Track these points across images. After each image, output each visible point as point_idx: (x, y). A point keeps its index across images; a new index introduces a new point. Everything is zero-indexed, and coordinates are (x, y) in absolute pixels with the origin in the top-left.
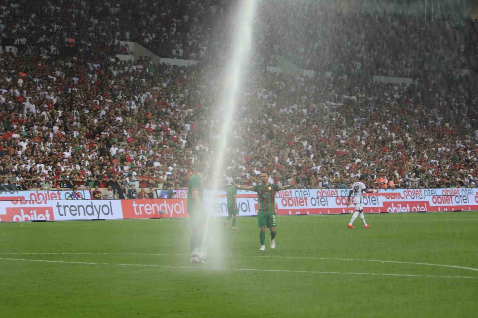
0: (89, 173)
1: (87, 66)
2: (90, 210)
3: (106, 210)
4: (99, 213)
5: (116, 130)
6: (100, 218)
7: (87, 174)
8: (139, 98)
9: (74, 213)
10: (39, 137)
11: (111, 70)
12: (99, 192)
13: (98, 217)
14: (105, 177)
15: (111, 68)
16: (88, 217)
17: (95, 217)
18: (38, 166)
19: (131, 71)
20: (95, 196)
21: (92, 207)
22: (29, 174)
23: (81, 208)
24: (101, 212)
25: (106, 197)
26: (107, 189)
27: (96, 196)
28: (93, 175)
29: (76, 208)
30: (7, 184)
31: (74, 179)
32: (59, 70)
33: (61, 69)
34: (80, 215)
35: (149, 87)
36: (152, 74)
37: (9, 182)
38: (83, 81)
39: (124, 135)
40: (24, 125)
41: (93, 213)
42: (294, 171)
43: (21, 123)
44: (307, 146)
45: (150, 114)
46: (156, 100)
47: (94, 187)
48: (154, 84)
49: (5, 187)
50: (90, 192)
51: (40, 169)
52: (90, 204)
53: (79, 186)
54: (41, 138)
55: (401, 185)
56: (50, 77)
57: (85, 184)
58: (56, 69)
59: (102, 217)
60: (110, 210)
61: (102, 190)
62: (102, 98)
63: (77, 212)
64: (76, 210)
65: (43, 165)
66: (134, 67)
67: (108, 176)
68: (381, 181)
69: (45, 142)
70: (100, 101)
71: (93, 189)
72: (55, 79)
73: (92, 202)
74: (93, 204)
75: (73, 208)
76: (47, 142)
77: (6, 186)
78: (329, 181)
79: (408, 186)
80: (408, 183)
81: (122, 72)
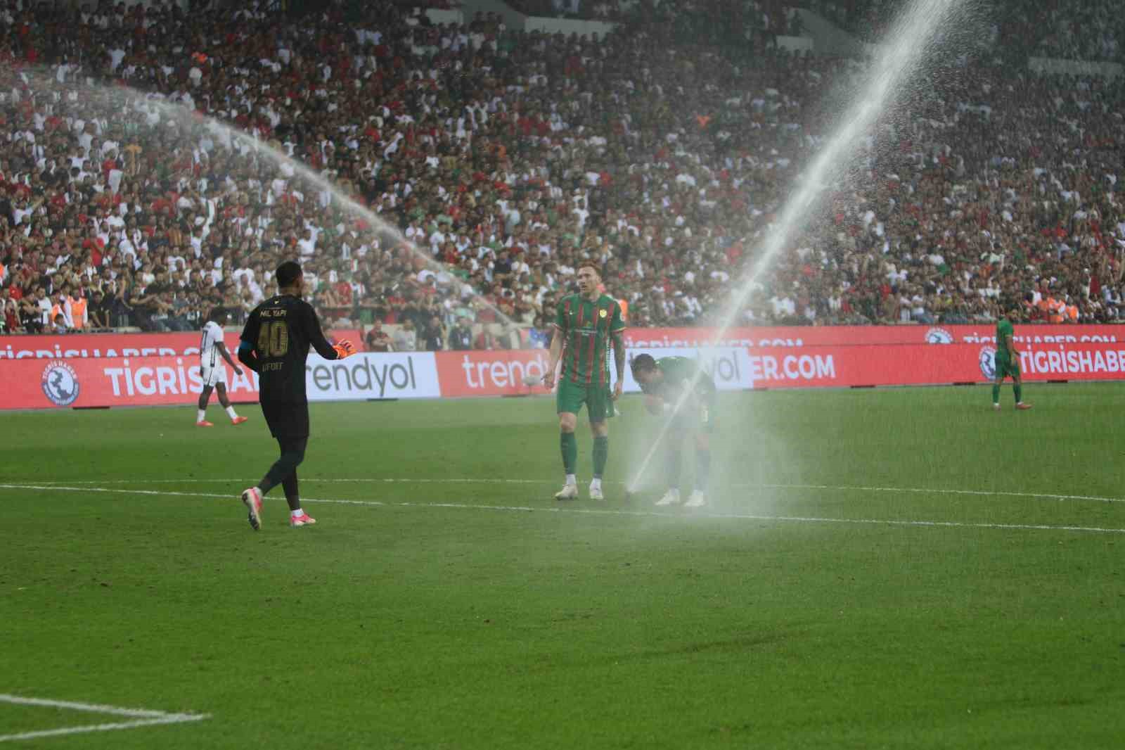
0: (360, 289)
1: (351, 37)
2: (361, 377)
3: (399, 376)
4: (382, 384)
5: (421, 188)
6: (385, 396)
7: (356, 292)
8: (477, 112)
9: (323, 383)
10: (241, 204)
11: (410, 45)
12: (382, 335)
13: (382, 393)
14: (397, 300)
15: (409, 41)
16: (357, 394)
17: (374, 393)
18: (238, 273)
19: (456, 48)
20: (373, 343)
21: (366, 369)
22: (217, 292)
23: (341, 373)
24: (388, 382)
25: (399, 346)
26: (401, 326)
27: (377, 342)
28: (370, 294)
29: (328, 372)
30: (165, 316)
31: (322, 305)
32: (286, 47)
33: (291, 43)
34: (337, 388)
35: (498, 86)
36: (505, 54)
37: (170, 313)
38: (343, 72)
39: (440, 199)
40: (207, 177)
41: (369, 385)
42: (844, 283)
43: (198, 173)
44: (873, 224)
45: (503, 149)
46: (516, 116)
47: (373, 322)
48: (509, 80)
49: (163, 325)
50: (362, 335)
51: (244, 280)
52: (363, 363)
53: (335, 319)
54: (246, 207)
55: (1097, 317)
56: (265, 62)
57: (349, 314)
58: (281, 44)
59: (391, 392)
60: (410, 378)
61: (390, 329)
62: (387, 112)
63: (332, 382)
64: (329, 377)
65: (249, 273)
66: (464, 39)
67: (403, 296)
68: (1051, 306)
69: (255, 216)
70: (386, 121)
71: (369, 328)
72: (276, 67)
73: (366, 359)
74: (370, 363)
75: (321, 373)
76: (260, 218)
77: (164, 321)
78: (926, 307)
79: (1113, 317)
80: (1113, 310)
81: (434, 50)
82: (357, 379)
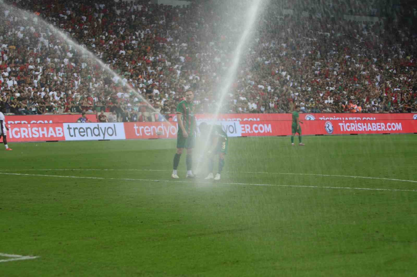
0: (96, 99)
1: (93, 6)
2: (96, 131)
3: (110, 131)
4: (104, 134)
5: (119, 62)
7: (94, 100)
8: (140, 34)
9: (82, 134)
10: (52, 68)
11: (115, 9)
12: (104, 116)
13: (104, 138)
14: (110, 103)
15: (115, 8)
16: (95, 138)
17: (101, 138)
18: (51, 93)
19: (132, 10)
20: (100, 119)
21: (98, 129)
22: (43, 101)
23: (89, 130)
24: (106, 133)
25: (110, 121)
26: (111, 113)
27: (102, 119)
28: (99, 101)
29: (84, 130)
30: (24, 109)
31: (82, 105)
32: (69, 10)
33: (71, 9)
34: (87, 136)
35: (148, 24)
36: (150, 13)
37: (26, 108)
38: (90, 19)
39: (126, 66)
40: (39, 58)
41: (99, 135)
42: (276, 98)
43: (36, 56)
44: (286, 76)
45: (149, 48)
46: (154, 36)
47: (101, 111)
48: (152, 22)
49: (23, 112)
50: (96, 116)
51: (53, 96)
52: (97, 127)
53: (87, 110)
54: (54, 69)
55: (369, 110)
56: (61, 15)
57: (91, 108)
58: (67, 8)
59: (107, 137)
60: (114, 132)
61: (107, 114)
62: (107, 34)
63: (85, 133)
64: (84, 132)
65: (55, 93)
66: (135, 7)
67: (112, 102)
69: (57, 73)
70: (106, 37)
71: (99, 114)
72: (66, 17)
73: (98, 125)
74: (99, 127)
75: (82, 130)
76: (59, 73)
77: (23, 111)
78: (305, 107)
79: (375, 111)
80: (375, 108)
81: (124, 11)
82: (95, 133)
